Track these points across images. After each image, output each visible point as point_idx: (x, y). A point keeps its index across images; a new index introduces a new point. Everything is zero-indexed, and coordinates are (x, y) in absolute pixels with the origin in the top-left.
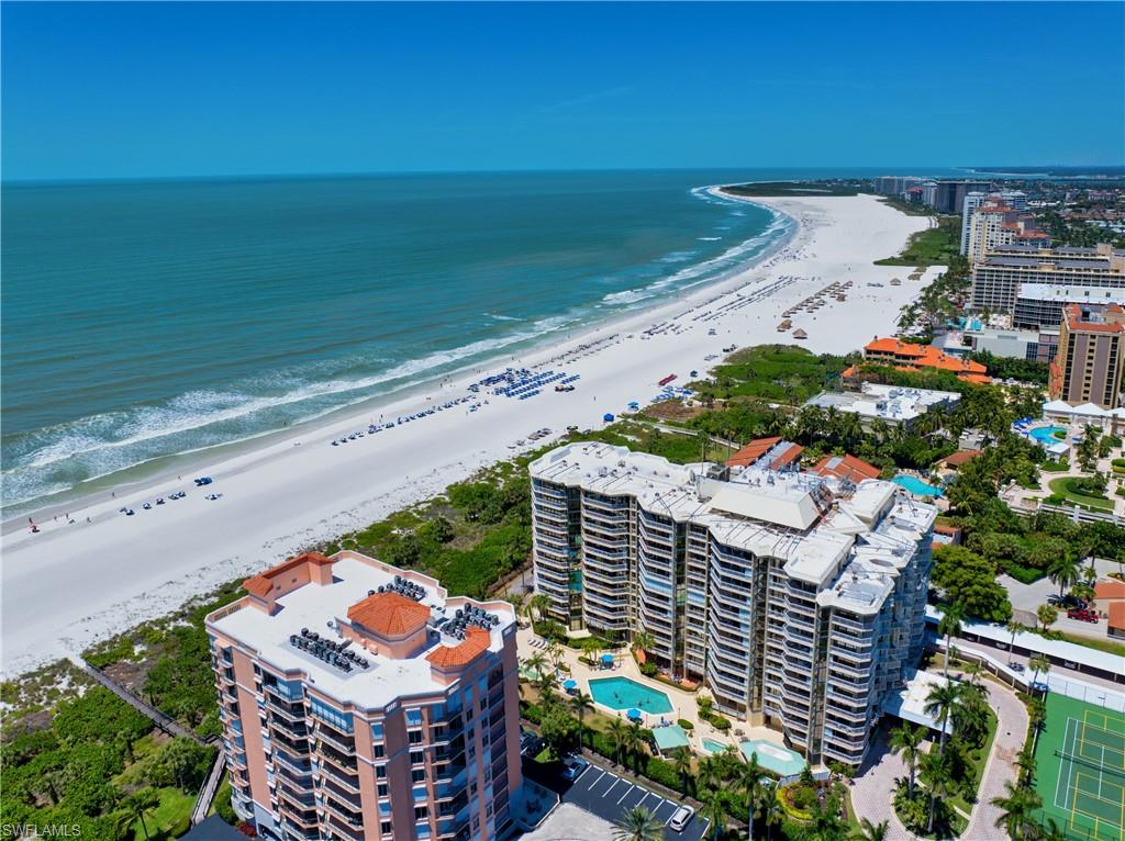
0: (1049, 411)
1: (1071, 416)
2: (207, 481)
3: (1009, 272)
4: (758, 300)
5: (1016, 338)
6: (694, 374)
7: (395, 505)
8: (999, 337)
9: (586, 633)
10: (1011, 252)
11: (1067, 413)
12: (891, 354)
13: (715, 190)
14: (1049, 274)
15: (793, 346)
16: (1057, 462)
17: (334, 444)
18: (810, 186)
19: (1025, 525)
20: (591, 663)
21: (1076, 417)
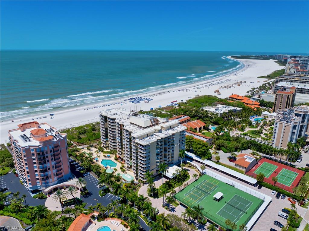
0: (263, 114)
1: (268, 116)
2: (53, 115)
3: (285, 80)
4: (215, 85)
5: (272, 96)
6: (182, 101)
7: (88, 123)
8: (268, 96)
9: (110, 151)
10: (292, 75)
11: (268, 115)
12: (235, 98)
13: (229, 57)
14: (297, 81)
15: (214, 96)
16: (254, 126)
17: (85, 110)
18: (258, 57)
19: (231, 139)
20: (105, 156)
21: (270, 116)
